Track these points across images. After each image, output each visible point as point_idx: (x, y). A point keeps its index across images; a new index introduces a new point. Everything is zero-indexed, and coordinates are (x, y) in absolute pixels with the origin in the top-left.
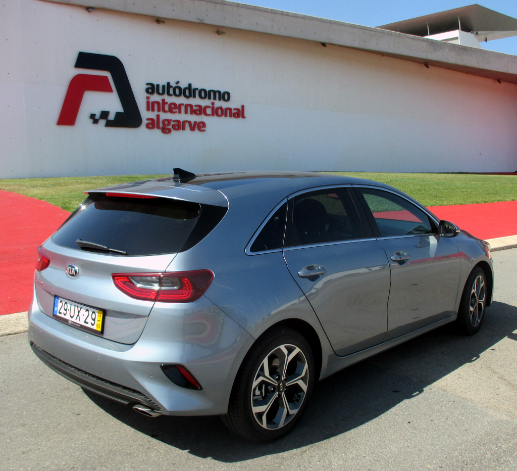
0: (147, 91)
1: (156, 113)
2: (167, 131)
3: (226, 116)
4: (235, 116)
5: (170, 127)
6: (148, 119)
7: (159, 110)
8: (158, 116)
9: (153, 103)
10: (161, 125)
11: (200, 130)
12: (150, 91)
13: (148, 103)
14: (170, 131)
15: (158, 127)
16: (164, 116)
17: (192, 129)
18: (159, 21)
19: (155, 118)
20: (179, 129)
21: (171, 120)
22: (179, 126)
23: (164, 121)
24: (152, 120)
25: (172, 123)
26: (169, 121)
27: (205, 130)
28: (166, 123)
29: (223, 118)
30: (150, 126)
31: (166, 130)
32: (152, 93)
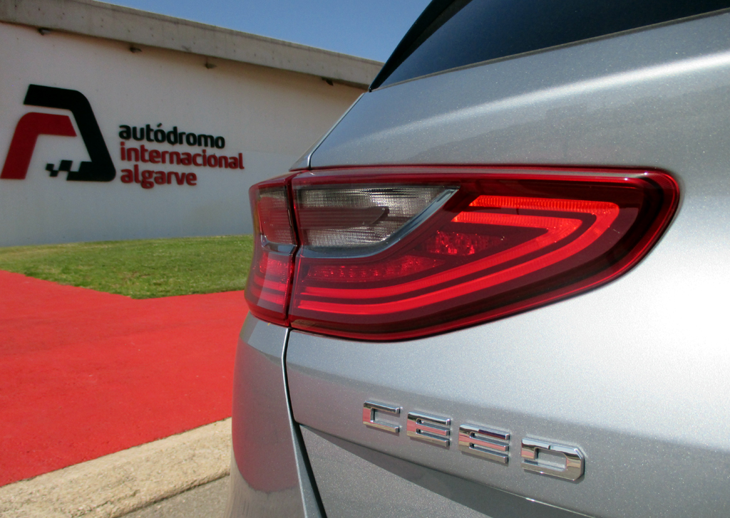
0: (121, 135)
1: (133, 162)
2: (148, 185)
3: (221, 166)
4: (231, 167)
5: (152, 180)
6: (123, 171)
7: (137, 159)
8: (136, 167)
9: (130, 150)
10: (140, 178)
11: (189, 183)
12: (125, 135)
13: (123, 150)
14: (151, 185)
15: (137, 181)
16: (143, 167)
17: (180, 182)
18: (133, 48)
19: (132, 169)
20: (163, 182)
21: (153, 172)
22: (164, 178)
23: (144, 173)
24: (129, 171)
25: (154, 175)
26: (150, 173)
27: (195, 184)
28: (147, 175)
29: (217, 169)
30: (127, 179)
31: (146, 184)
32: (128, 138)
